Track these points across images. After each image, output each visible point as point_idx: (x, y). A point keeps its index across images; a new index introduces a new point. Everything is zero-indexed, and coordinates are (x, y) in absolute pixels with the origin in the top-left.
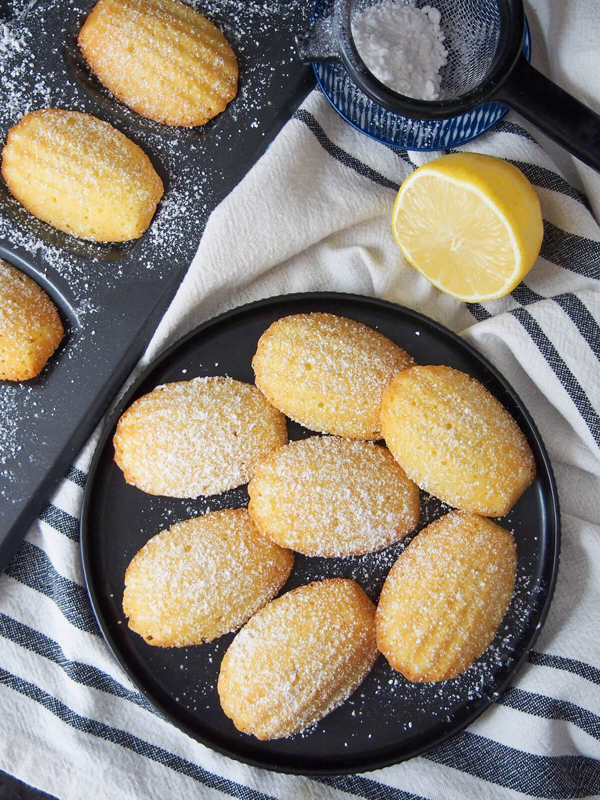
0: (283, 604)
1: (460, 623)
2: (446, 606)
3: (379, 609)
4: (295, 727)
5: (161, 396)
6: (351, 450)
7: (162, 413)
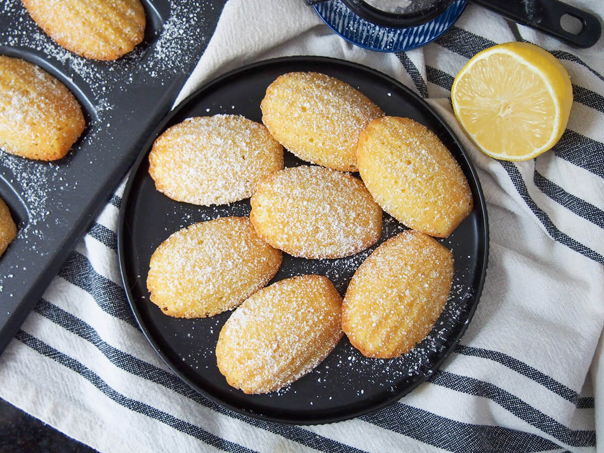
0: (271, 291)
1: (407, 314)
2: (398, 299)
3: (345, 300)
4: (274, 386)
5: (189, 126)
6: (332, 178)
7: (189, 137)
